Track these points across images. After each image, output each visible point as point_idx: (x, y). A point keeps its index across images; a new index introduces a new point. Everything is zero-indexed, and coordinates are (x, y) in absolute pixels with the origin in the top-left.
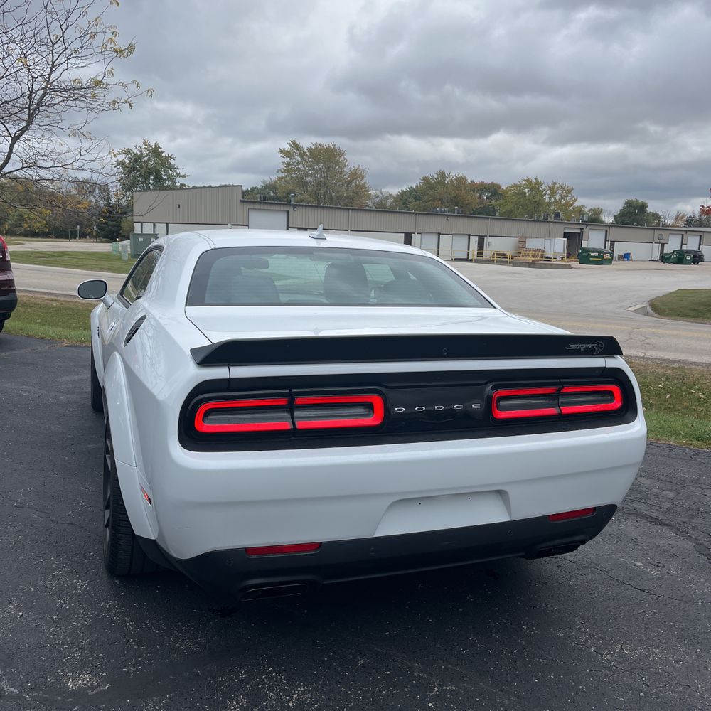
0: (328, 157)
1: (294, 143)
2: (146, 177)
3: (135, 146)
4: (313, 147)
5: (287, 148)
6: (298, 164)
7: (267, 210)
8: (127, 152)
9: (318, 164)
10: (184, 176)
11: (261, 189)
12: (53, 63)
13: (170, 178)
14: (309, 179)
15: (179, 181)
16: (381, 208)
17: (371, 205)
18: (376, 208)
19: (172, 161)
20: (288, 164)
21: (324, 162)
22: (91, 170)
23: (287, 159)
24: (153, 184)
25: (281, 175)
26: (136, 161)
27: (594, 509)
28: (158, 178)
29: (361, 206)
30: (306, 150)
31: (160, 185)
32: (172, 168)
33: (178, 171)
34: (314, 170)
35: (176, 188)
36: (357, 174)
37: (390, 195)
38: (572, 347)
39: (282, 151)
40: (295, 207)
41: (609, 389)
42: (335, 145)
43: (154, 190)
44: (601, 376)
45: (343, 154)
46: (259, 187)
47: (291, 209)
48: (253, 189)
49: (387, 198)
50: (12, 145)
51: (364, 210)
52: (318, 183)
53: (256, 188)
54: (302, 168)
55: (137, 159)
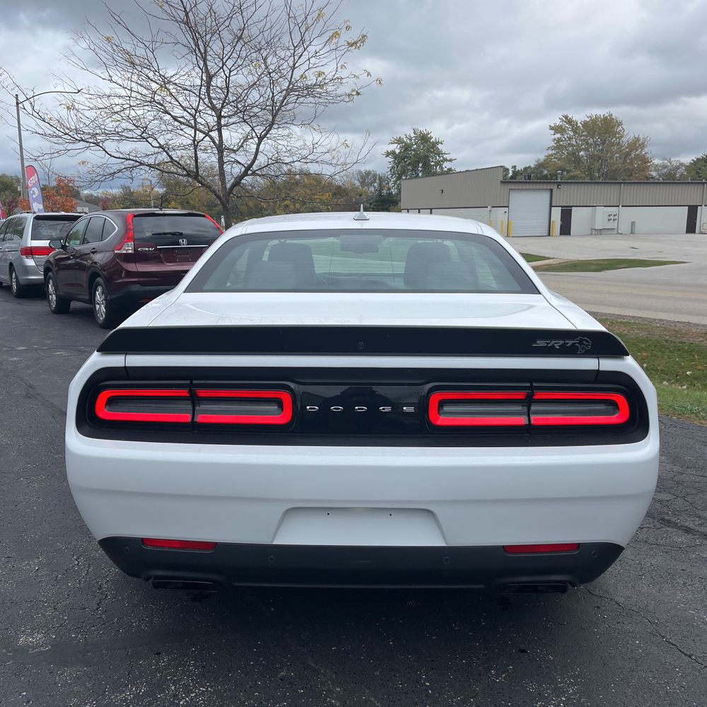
0: (605, 128)
1: (566, 117)
2: (415, 166)
3: (406, 135)
4: (588, 120)
5: (558, 122)
6: (570, 139)
7: (536, 189)
8: (399, 141)
9: (593, 138)
10: (451, 160)
11: (535, 168)
12: (294, 65)
13: (438, 163)
14: (582, 153)
15: (446, 165)
16: (671, 178)
17: (657, 177)
18: (663, 180)
19: (440, 146)
20: (559, 140)
21: (600, 134)
22: (323, 162)
23: (558, 136)
24: (421, 171)
25: (551, 152)
26: (406, 149)
27: (578, 546)
28: (426, 165)
29: (641, 179)
30: (579, 124)
31: (428, 172)
32: (439, 153)
33: (445, 156)
34: (587, 143)
35: (443, 173)
36: (637, 144)
37: (682, 164)
38: (541, 343)
39: (551, 128)
40: (559, 184)
41: (612, 398)
42: (612, 115)
43: (422, 177)
44: (596, 381)
45: (620, 124)
46: (532, 166)
47: (555, 187)
48: (526, 169)
49: (678, 168)
50: (258, 145)
51: (649, 182)
52: (592, 157)
53: (530, 167)
54: (574, 143)
55: (407, 148)
